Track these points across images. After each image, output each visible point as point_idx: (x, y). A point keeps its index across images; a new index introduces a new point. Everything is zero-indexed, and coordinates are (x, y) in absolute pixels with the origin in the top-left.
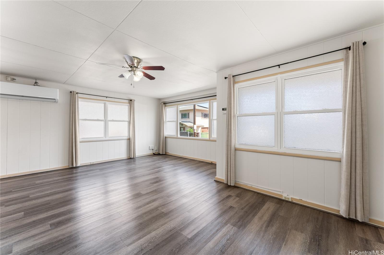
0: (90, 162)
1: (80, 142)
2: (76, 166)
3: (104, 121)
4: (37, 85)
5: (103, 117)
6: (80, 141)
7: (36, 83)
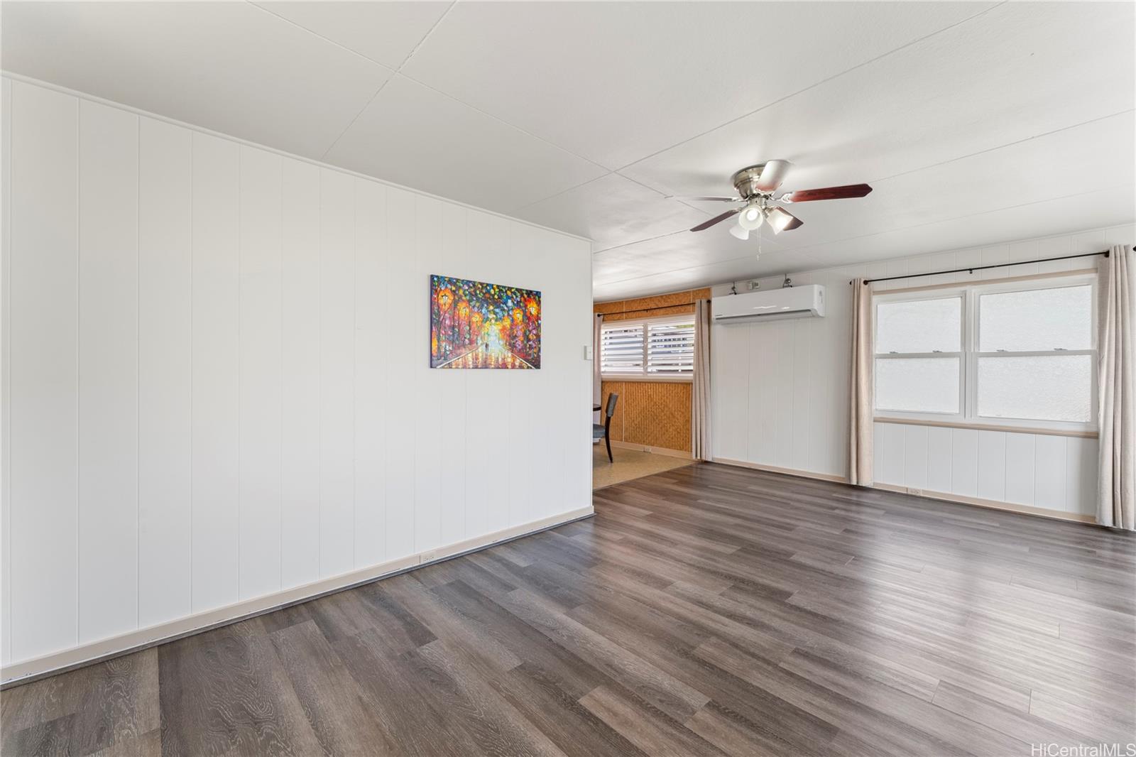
0: (906, 486)
1: (875, 421)
2: (858, 482)
3: (960, 357)
4: (789, 286)
5: (959, 345)
6: (874, 418)
7: (787, 280)
